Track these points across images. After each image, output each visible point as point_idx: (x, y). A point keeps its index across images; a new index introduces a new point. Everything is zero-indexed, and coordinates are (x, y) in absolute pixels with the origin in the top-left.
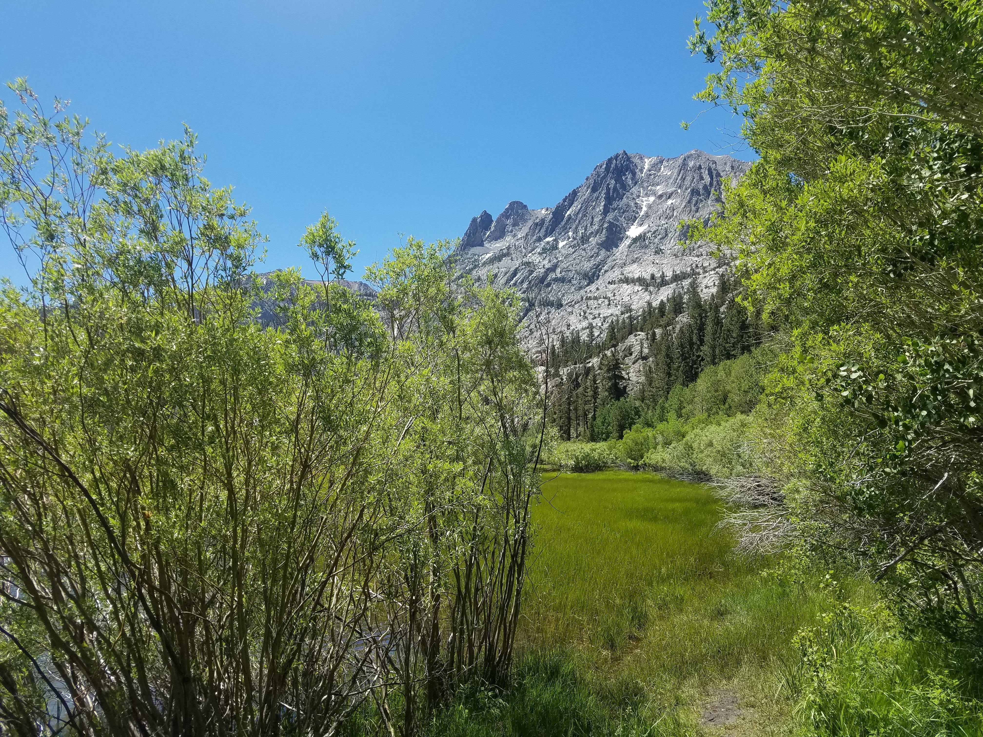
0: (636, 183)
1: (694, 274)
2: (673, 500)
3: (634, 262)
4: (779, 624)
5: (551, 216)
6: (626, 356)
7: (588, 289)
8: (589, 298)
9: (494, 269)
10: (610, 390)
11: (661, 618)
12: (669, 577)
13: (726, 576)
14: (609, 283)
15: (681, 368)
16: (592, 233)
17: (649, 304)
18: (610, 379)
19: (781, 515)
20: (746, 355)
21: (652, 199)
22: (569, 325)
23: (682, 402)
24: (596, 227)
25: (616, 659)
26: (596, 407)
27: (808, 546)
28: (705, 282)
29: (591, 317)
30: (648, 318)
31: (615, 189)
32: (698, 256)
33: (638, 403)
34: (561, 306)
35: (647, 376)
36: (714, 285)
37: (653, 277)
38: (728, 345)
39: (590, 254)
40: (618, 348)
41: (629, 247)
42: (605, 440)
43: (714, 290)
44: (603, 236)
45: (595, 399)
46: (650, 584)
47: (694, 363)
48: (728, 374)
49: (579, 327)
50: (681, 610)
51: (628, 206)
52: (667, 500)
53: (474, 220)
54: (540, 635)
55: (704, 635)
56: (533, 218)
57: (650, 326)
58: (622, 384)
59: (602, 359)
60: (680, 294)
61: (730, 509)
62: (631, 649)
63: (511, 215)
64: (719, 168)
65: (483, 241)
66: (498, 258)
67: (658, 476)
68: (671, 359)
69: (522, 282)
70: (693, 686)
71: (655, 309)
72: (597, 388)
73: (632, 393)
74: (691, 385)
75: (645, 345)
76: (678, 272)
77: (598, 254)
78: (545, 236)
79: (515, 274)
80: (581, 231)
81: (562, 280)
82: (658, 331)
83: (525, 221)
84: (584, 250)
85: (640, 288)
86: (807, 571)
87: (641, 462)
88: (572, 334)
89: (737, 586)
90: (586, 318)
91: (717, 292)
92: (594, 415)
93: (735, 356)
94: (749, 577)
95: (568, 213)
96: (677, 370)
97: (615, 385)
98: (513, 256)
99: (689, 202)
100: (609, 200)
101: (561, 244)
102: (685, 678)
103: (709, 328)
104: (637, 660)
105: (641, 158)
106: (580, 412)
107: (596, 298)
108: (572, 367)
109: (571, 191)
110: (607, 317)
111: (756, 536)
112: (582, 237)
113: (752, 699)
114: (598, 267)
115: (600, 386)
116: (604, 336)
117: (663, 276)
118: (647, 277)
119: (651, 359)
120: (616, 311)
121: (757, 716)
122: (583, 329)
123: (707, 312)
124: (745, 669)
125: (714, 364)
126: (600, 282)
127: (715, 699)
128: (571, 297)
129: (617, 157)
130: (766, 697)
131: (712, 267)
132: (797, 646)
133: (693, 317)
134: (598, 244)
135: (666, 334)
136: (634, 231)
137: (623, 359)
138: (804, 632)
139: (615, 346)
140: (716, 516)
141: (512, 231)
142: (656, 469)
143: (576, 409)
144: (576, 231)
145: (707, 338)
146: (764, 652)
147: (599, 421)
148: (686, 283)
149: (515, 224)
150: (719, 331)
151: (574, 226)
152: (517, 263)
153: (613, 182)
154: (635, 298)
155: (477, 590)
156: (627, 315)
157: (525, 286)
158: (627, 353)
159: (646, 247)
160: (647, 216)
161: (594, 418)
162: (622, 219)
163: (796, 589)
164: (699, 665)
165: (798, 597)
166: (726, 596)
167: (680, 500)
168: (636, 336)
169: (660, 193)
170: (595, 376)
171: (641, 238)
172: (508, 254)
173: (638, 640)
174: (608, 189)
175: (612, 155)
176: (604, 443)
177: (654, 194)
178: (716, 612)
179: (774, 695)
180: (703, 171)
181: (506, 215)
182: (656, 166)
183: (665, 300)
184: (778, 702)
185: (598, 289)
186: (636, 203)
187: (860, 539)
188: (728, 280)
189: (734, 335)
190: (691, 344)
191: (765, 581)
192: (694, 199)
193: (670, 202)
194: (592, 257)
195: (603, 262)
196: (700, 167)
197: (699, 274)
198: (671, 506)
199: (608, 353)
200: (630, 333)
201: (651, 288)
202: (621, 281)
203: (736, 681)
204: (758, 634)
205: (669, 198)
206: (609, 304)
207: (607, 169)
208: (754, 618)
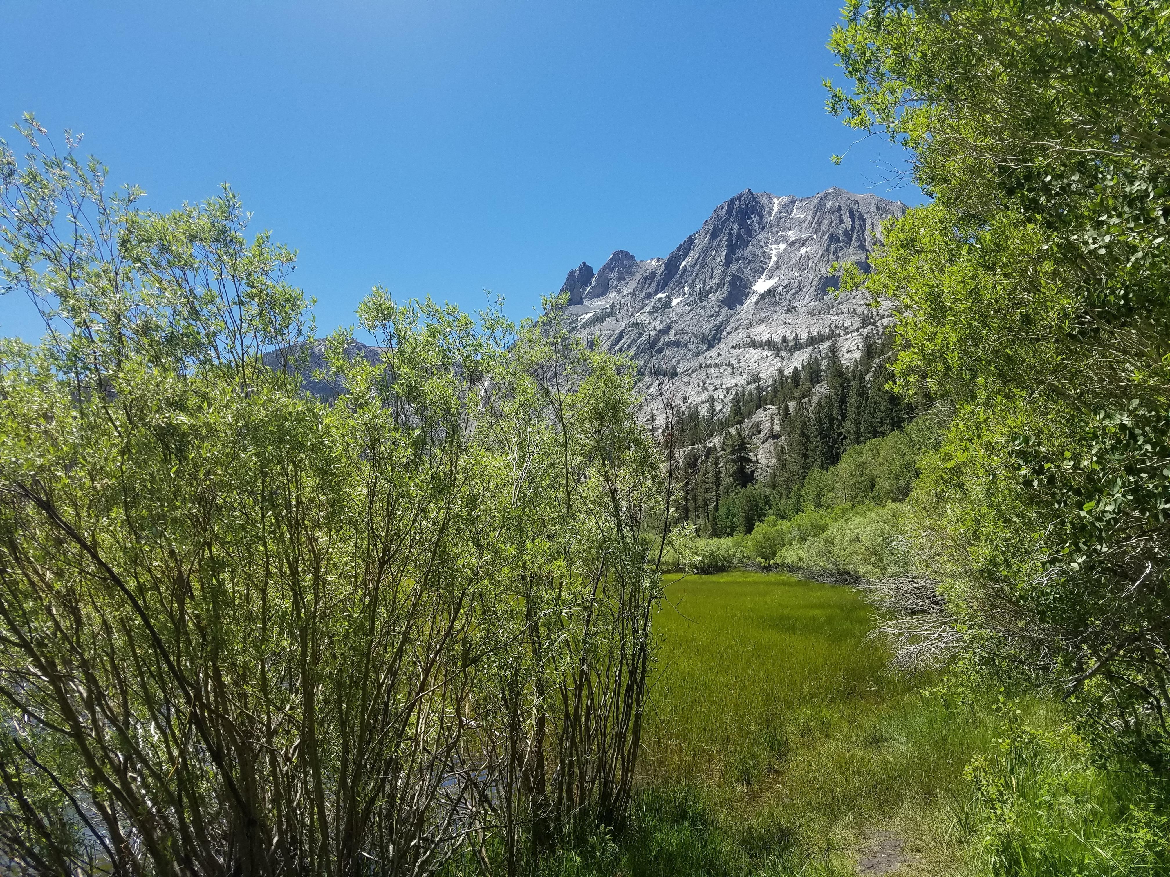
0: (763, 228)
1: (833, 335)
2: (815, 607)
3: (762, 322)
4: (946, 752)
5: (663, 268)
6: (754, 434)
7: (707, 354)
8: (709, 366)
9: (596, 331)
10: (734, 476)
11: (805, 746)
12: (813, 696)
13: (879, 695)
14: (733, 347)
15: (820, 448)
16: (712, 288)
17: (781, 372)
18: (734, 461)
19: (945, 623)
20: (897, 432)
21: (782, 247)
22: (685, 399)
23: (821, 489)
24: (716, 281)
25: (753, 797)
26: (718, 496)
27: (977, 659)
28: (847, 345)
29: (712, 388)
30: (779, 388)
31: (739, 235)
32: (838, 314)
33: (768, 491)
34: (676, 375)
35: (779, 458)
36: (858, 349)
37: (784, 340)
38: (874, 420)
39: (709, 313)
40: (745, 425)
41: (756, 304)
42: (728, 535)
43: (857, 355)
44: (724, 293)
45: (717, 486)
46: (791, 706)
47: (835, 441)
48: (876, 454)
49: (698, 400)
50: (828, 738)
51: (754, 255)
52: (806, 607)
53: (572, 273)
54: (662, 768)
55: (857, 766)
56: (641, 271)
57: (782, 398)
58: (749, 468)
59: (725, 438)
60: (817, 360)
61: (883, 616)
62: (771, 784)
63: (615, 267)
64: (863, 209)
65: (582, 299)
66: (600, 319)
67: (794, 578)
68: (808, 438)
69: (629, 347)
70: (846, 828)
71: (788, 378)
72: (720, 472)
73: (761, 479)
74: (832, 469)
75: (777, 422)
76: (815, 334)
77: (719, 313)
78: (656, 292)
79: (620, 337)
80: (699, 286)
81: (677, 344)
82: (792, 405)
83: (633, 274)
84: (703, 308)
85: (770, 353)
86: (976, 688)
87: (772, 562)
88: (690, 408)
89: (893, 707)
90: (705, 389)
91: (861, 357)
92: (717, 505)
93: (883, 434)
94: (908, 697)
95: (683, 264)
96: (815, 450)
97: (741, 469)
98: (618, 316)
99: (827, 250)
100: (732, 248)
101: (675, 302)
102: (836, 818)
103: (852, 401)
104: (779, 797)
105: (770, 198)
106: (700, 502)
107: (717, 366)
108: (690, 448)
109: (686, 238)
110: (731, 388)
111: (915, 648)
112: (700, 293)
113: (918, 842)
114: (719, 329)
115: (723, 470)
116: (727, 410)
117: (796, 339)
118: (778, 339)
119: (783, 438)
120: (741, 380)
121: (924, 862)
122: (703, 402)
123: (849, 382)
124: (906, 806)
125: (859, 443)
126: (722, 347)
127: (874, 843)
128: (687, 365)
129: (740, 197)
130: (934, 840)
131: (855, 327)
132: (969, 777)
133: (833, 387)
134: (719, 301)
135: (800, 408)
136: (762, 285)
137: (751, 438)
138: (979, 761)
139: (740, 422)
140: (866, 624)
141: (616, 287)
142: (791, 569)
143: (695, 499)
144: (692, 286)
145: (851, 413)
146: (929, 786)
147: (722, 511)
148: (824, 346)
149: (620, 278)
150: (864, 403)
151: (690, 280)
152: (623, 324)
153: (736, 227)
154: (764, 365)
155: (588, 714)
156: (754, 386)
157: (632, 352)
158: (754, 431)
159: (776, 304)
160: (777, 266)
161: (716, 508)
162: (748, 271)
163: (964, 711)
164: (853, 802)
165: (967, 721)
166: (880, 720)
167: (822, 606)
168: (765, 410)
169: (792, 239)
170: (717, 459)
171: (770, 293)
172: (612, 314)
173: (778, 773)
174: (731, 235)
175: (735, 194)
176: (730, 538)
177: (785, 240)
178: (870, 739)
179: (943, 837)
180: (842, 212)
181: (609, 267)
182: (786, 208)
183: (799, 367)
184: (948, 846)
185: (719, 355)
186: (764, 252)
187: (1039, 650)
188: (874, 343)
189: (883, 408)
190: (832, 420)
191: (927, 702)
192: (833, 246)
193: (804, 250)
194: (712, 316)
195: (725, 322)
196: (839, 209)
197: (839, 336)
198: (811, 613)
199: (733, 431)
200: (759, 407)
201: (783, 353)
202: (747, 345)
203: (897, 821)
204: (921, 764)
205: (803, 245)
206: (733, 373)
207: (729, 212)
208: (915, 746)
